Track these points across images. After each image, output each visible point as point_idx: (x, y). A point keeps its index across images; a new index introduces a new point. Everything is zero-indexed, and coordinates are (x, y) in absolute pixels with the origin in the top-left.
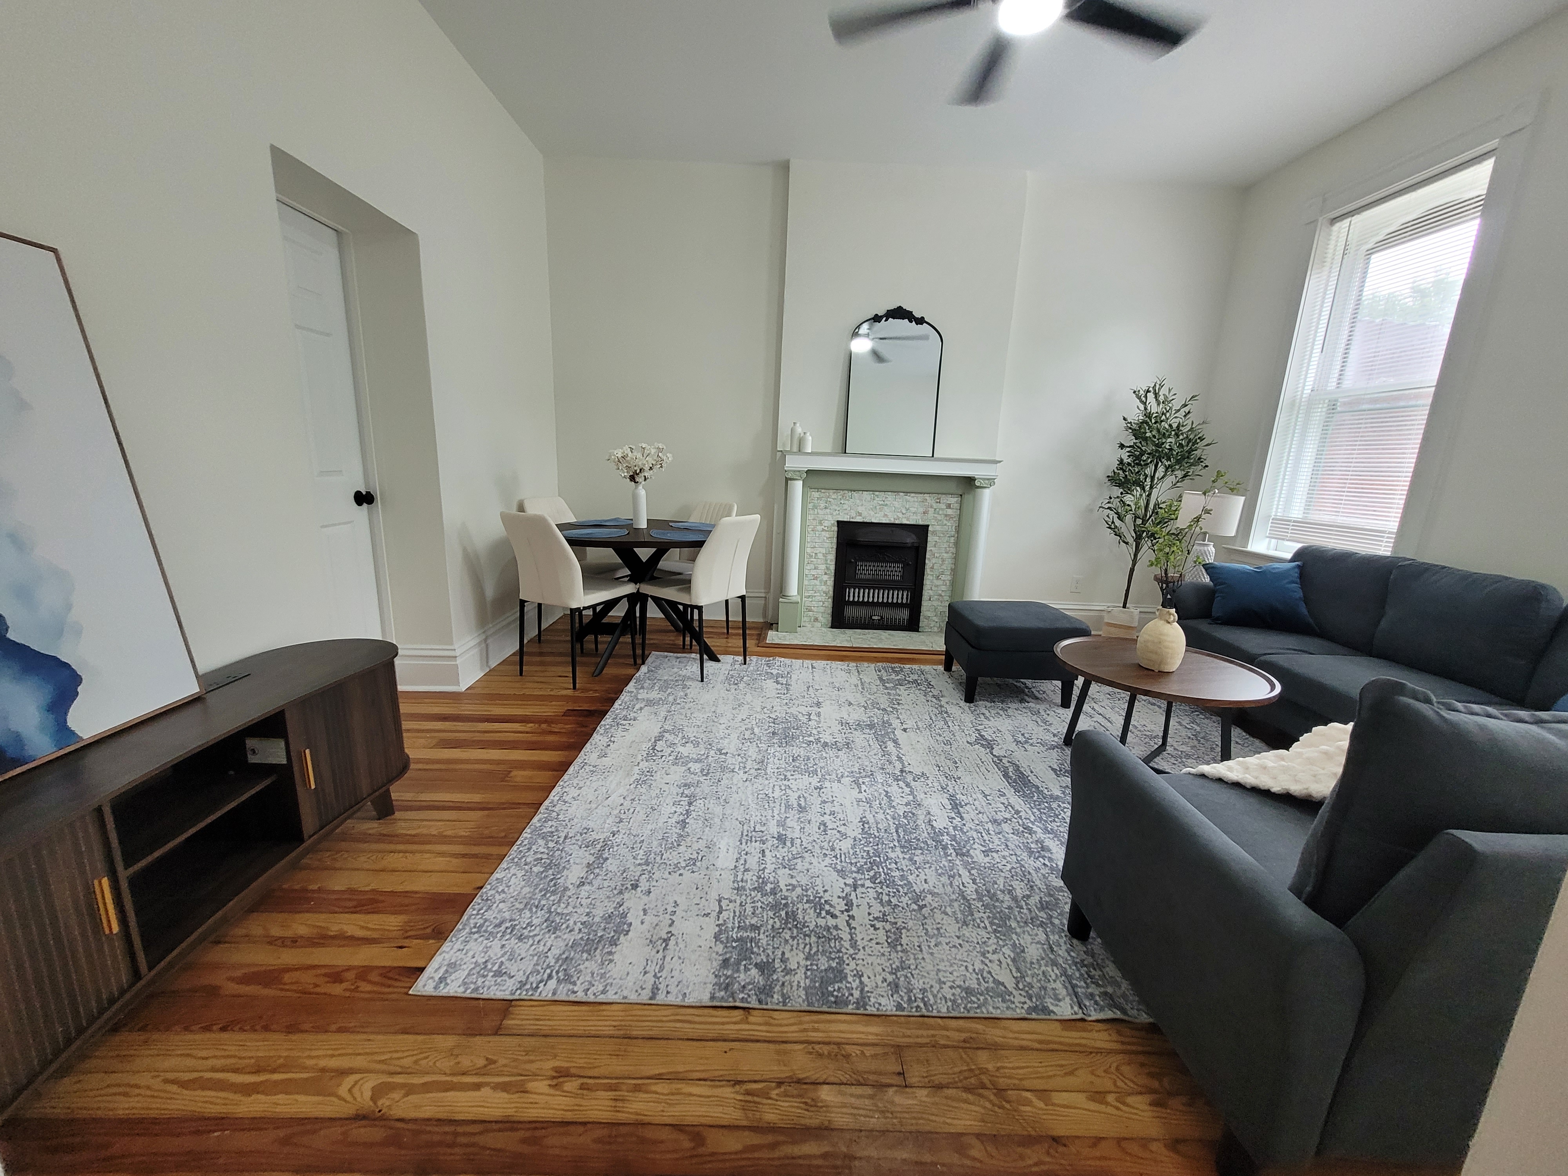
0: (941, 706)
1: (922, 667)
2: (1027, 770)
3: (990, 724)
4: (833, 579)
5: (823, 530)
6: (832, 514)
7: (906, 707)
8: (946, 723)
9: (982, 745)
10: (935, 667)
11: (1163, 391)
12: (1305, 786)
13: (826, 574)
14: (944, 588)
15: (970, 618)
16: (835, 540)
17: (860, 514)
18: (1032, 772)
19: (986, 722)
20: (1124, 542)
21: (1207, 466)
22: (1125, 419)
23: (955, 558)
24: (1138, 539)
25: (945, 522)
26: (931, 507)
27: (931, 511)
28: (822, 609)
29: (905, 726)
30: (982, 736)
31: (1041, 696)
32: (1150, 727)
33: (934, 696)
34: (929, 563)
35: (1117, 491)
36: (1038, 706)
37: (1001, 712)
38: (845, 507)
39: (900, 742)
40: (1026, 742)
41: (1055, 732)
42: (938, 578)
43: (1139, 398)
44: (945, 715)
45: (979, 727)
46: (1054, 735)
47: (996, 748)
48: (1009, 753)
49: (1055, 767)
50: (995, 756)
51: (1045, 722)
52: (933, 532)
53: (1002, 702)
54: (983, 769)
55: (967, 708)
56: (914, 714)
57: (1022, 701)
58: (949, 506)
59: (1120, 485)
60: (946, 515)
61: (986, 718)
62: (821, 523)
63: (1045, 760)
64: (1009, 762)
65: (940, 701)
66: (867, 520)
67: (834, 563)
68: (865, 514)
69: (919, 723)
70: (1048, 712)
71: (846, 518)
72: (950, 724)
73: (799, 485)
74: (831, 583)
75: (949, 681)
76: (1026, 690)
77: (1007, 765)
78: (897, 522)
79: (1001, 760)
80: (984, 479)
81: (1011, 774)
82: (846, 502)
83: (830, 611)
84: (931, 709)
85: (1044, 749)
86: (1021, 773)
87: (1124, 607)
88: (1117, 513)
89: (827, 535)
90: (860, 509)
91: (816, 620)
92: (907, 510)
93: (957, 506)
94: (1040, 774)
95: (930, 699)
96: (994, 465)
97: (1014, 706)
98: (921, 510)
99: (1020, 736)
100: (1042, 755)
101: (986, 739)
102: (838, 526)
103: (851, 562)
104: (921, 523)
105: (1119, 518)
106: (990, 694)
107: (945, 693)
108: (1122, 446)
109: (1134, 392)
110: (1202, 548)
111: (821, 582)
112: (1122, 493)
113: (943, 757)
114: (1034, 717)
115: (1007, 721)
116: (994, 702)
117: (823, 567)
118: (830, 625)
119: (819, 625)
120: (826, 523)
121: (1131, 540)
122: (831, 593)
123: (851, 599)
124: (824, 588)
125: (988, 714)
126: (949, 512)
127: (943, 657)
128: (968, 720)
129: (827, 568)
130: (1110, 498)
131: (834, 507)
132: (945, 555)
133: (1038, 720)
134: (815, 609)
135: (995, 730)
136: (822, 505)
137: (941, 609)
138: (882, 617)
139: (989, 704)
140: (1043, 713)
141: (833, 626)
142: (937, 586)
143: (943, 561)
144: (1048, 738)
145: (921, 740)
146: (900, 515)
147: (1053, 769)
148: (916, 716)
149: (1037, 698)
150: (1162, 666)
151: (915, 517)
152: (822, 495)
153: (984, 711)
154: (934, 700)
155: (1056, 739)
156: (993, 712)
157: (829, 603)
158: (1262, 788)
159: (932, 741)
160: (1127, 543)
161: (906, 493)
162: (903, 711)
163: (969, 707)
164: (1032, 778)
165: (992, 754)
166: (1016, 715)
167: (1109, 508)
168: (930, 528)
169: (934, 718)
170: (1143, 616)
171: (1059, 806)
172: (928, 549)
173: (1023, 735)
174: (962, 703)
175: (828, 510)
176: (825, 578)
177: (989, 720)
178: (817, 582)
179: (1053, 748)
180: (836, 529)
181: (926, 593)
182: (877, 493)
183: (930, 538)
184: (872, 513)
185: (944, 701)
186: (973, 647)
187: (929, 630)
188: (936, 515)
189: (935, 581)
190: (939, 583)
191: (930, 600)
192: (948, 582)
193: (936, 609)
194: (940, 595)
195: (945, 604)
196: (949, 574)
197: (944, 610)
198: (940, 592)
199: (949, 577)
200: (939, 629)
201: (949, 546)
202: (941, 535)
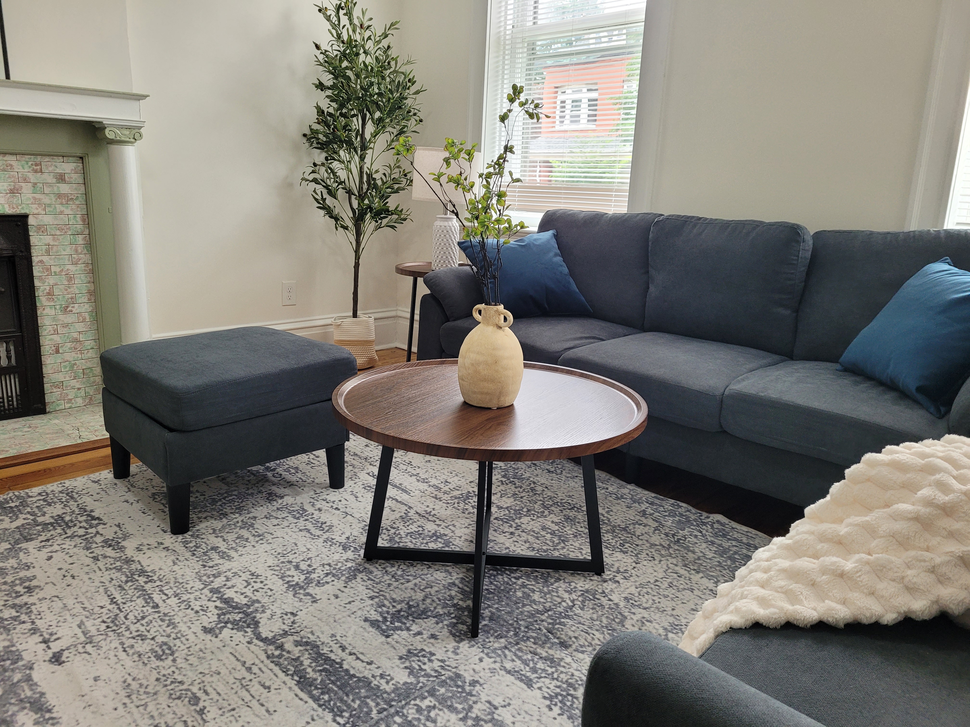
0: (128, 561)
1: (67, 483)
2: (335, 647)
3: (235, 565)
7: (49, 591)
8: (148, 598)
9: (236, 625)
10: (95, 476)
11: (357, 13)
12: (932, 598)
14: (81, 327)
15: (153, 375)
18: (343, 648)
19: (226, 565)
20: (342, 226)
21: (421, 121)
22: (318, 47)
23: (92, 271)
24: (358, 220)
25: (59, 208)
26: (26, 180)
27: (26, 188)
29: (55, 647)
30: (227, 601)
31: (294, 479)
32: (455, 481)
33: (107, 543)
34: (42, 287)
35: (320, 156)
36: (299, 499)
37: (245, 533)
39: (51, 699)
40: (309, 581)
41: (343, 539)
42: (65, 310)
43: (328, 18)
44: (142, 580)
45: (218, 582)
46: (345, 548)
47: (263, 618)
48: (289, 619)
49: (375, 616)
50: (265, 640)
51: (320, 525)
52: (39, 229)
53: (240, 510)
54: (256, 689)
55: (179, 547)
56: (70, 602)
57: (271, 497)
58: (61, 178)
59: (322, 146)
60: (59, 196)
61: (224, 556)
63: (353, 607)
64: (297, 644)
65: (122, 549)
69: (89, 624)
70: (318, 506)
72: (157, 598)
75: (130, 497)
76: (270, 474)
77: (296, 651)
79: (281, 647)
80: (121, 127)
81: (311, 674)
84: (107, 576)
85: (339, 584)
86: (327, 659)
87: (355, 315)
88: (327, 187)
93: (77, 178)
94: (359, 646)
95: (99, 551)
96: (135, 104)
97: (260, 511)
99: (293, 572)
100: (344, 598)
101: (237, 607)
104: (8, 211)
105: (330, 193)
106: (214, 502)
107: (129, 527)
108: (321, 86)
109: (320, 11)
110: (446, 224)
112: (326, 159)
113: (163, 699)
114: (301, 523)
115: (262, 548)
116: (225, 515)
121: (350, 223)
125: (223, 546)
126: (64, 188)
127: (108, 451)
128: (189, 574)
130: (315, 165)
132: (72, 268)
133: (310, 526)
135: (246, 576)
137: (82, 364)
139: (218, 524)
140: (310, 510)
142: (66, 325)
143: (70, 279)
144: (337, 557)
145: (103, 670)
147: (374, 624)
148: (78, 608)
149: (290, 484)
150: (502, 399)
153: (214, 541)
154: (109, 552)
155: (350, 554)
156: (231, 537)
158: (865, 621)
159: (128, 662)
160: (346, 228)
162: (44, 606)
163: (185, 543)
164: (350, 663)
165: (259, 637)
166: (271, 529)
167: (315, 181)
168: (31, 221)
169: (119, 598)
170: (380, 323)
171: (419, 710)
172: (36, 260)
173: (297, 567)
174: (169, 539)
177: (230, 558)
179: (353, 574)
181: (50, 339)
183: (36, 240)
185: (130, 545)
186: (171, 430)
187: (68, 406)
188: (37, 196)
189: (61, 317)
190: (69, 319)
191: (57, 352)
192: (87, 316)
193: (72, 366)
194: (76, 341)
195: (89, 355)
196: (86, 300)
197: (89, 365)
198: (75, 335)
199: (87, 306)
200: (87, 401)
201: (76, 251)
202: (58, 233)
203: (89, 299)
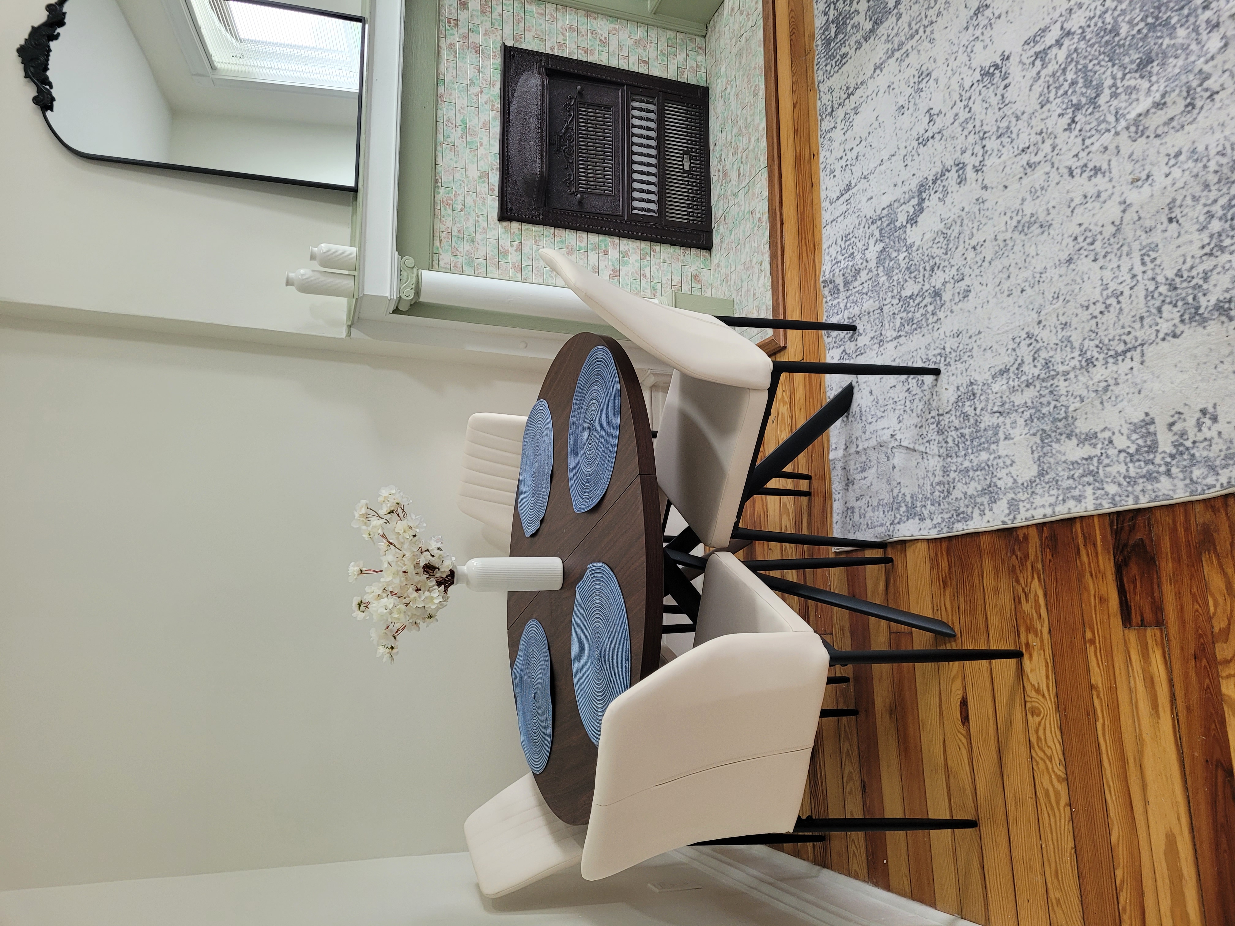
4: (616, 240)
5: (519, 250)
6: (486, 230)
13: (606, 252)
14: (623, 35)
16: (539, 229)
17: (484, 175)
23: (565, 7)
25: (495, 15)
26: (466, 37)
27: (473, 38)
28: (676, 265)
34: (578, 55)
38: (469, 201)
42: (604, 43)
52: (517, 40)
58: (464, 5)
60: (483, 12)
62: (506, 254)
66: (495, 161)
67: (584, 235)
68: (483, 165)
71: (493, 205)
73: (427, 275)
74: (624, 244)
78: (498, 105)
82: (460, 199)
83: (677, 251)
89: (527, 244)
90: (473, 173)
91: (696, 278)
92: (472, 83)
98: (471, 56)
102: (510, 219)
103: (580, 202)
104: (498, 61)
111: (625, 264)
117: (593, 257)
118: (704, 253)
119: (706, 275)
120: (505, 242)
122: (644, 245)
123: (653, 207)
124: (635, 257)
129: (596, 248)
131: (470, 223)
132: (560, 24)
134: (676, 279)
136: (467, 247)
137: (662, 45)
138: (685, 153)
141: (707, 246)
142: (620, 47)
143: (572, 29)
146: (484, 98)
151: (488, 71)
152: (445, 245)
157: (664, 251)
161: (439, 81)
168: (509, 43)
172: (550, 52)
175: (478, 237)
176: (614, 254)
178: (624, 270)
180: (515, 225)
181: (633, 65)
182: (440, 137)
183: (529, 44)
184: (481, 151)
187: (703, 70)
188: (482, 31)
189: (611, 49)
190: (613, 42)
191: (647, 62)
192: (611, 26)
193: (664, 55)
194: (637, 42)
195: (653, 36)
196: (595, 22)
197: (664, 39)
198: (631, 42)
199: (601, 22)
200: (701, 51)
201: (541, 14)
202: (522, 25)
203: (595, 19)
